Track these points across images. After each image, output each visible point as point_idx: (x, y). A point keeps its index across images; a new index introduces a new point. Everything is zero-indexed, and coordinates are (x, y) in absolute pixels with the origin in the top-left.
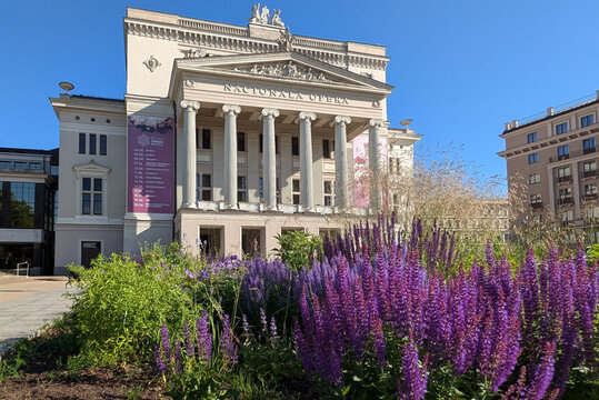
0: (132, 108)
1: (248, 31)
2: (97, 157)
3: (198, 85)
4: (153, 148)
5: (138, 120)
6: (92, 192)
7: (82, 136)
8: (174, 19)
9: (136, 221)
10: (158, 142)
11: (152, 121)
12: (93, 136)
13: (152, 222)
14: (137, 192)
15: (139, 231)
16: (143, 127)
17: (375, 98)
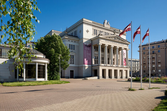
0: (84, 41)
1: (104, 26)
2: (73, 50)
3: (102, 40)
4: (88, 50)
5: (85, 44)
7: (70, 45)
8: (91, 22)
9: (85, 66)
10: (89, 49)
11: (88, 44)
12: (72, 45)
13: (89, 67)
14: (85, 59)
15: (86, 68)
16: (86, 45)
17: (127, 44)
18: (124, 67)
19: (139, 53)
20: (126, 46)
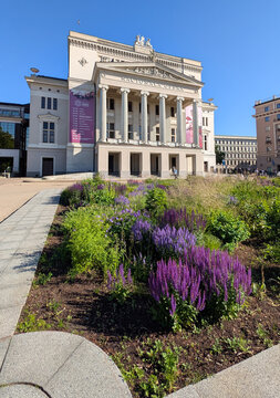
0: (72, 85)
1: (134, 49)
3: (107, 76)
4: (83, 107)
5: (75, 92)
6: (49, 130)
7: (43, 99)
8: (95, 39)
9: (74, 147)
10: (86, 105)
11: (83, 93)
12: (49, 99)
13: (83, 148)
14: (74, 132)
15: (75, 153)
16: (78, 96)
17: (196, 88)
18: (185, 148)
19: (255, 119)
20: (193, 91)
